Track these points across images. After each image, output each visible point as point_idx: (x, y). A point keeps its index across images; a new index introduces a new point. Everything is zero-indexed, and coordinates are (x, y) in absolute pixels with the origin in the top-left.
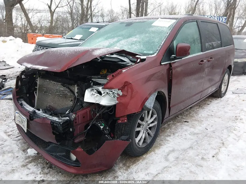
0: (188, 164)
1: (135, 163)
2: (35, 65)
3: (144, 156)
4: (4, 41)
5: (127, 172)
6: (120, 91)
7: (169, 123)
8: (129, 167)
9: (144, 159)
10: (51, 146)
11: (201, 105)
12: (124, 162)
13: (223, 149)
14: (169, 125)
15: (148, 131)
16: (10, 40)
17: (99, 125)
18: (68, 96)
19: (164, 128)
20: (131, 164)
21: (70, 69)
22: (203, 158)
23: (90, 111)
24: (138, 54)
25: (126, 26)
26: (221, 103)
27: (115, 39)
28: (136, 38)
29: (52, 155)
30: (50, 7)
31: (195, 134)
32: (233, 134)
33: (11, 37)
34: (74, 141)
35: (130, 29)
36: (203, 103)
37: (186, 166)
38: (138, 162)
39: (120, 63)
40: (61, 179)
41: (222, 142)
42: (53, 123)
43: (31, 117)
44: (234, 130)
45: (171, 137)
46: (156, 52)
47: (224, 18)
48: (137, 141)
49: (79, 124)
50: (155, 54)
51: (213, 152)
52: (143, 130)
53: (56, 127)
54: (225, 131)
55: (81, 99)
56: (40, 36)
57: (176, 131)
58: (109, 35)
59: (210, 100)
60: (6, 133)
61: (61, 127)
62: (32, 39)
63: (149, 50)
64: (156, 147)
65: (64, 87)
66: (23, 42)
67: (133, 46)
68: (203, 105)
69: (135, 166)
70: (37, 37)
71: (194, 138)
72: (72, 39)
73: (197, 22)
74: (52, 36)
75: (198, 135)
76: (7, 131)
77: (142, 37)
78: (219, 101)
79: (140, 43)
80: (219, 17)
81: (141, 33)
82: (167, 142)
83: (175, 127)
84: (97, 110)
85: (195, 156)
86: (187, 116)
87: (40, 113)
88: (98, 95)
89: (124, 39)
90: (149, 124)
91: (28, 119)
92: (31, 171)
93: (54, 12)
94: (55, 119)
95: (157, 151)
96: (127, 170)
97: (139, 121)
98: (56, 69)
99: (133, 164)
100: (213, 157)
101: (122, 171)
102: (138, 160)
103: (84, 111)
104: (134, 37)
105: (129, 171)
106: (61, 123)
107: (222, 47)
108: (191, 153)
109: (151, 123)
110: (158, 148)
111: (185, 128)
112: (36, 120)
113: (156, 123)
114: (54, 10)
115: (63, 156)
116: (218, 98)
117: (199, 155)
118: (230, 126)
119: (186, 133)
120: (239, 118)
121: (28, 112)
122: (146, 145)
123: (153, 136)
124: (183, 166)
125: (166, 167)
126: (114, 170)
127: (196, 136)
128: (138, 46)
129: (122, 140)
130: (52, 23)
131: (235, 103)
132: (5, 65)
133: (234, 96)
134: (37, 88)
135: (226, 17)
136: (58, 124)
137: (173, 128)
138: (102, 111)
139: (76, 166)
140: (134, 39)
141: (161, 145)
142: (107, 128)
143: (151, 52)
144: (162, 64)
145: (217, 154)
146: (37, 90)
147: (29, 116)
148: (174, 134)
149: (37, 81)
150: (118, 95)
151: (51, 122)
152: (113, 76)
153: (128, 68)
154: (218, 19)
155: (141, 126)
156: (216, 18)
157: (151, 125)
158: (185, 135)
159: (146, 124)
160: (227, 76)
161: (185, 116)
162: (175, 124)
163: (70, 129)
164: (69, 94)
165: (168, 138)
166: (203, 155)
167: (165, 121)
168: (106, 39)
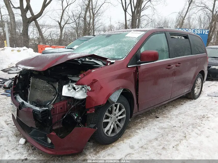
0: (149, 152)
1: (104, 149)
2: (27, 66)
3: (113, 144)
4: (19, 51)
5: (96, 156)
6: (89, 87)
7: (142, 119)
8: (98, 152)
9: (113, 147)
10: (33, 130)
11: (175, 105)
12: (95, 148)
13: (184, 141)
14: (142, 120)
15: (117, 123)
16: (24, 50)
17: (74, 115)
18: (52, 91)
19: (137, 122)
20: (101, 150)
21: (50, 69)
22: (163, 148)
23: (67, 104)
24: (108, 58)
25: (106, 37)
26: (194, 104)
27: (96, 48)
28: (111, 46)
29: (34, 138)
30: (60, 24)
31: (162, 128)
32: (197, 130)
33: (25, 48)
34: (52, 128)
35: (108, 40)
36: (178, 103)
37: (148, 153)
38: (107, 148)
39: (95, 65)
40: (41, 159)
41: (185, 135)
42: (35, 111)
43: (20, 107)
44: (199, 126)
45: (141, 130)
46: (124, 57)
47: (206, 30)
48: (105, 131)
49: (57, 114)
50: (124, 59)
51: (174, 144)
52: (111, 122)
53: (37, 114)
54: (190, 127)
55: (60, 94)
56: (48, 47)
57: (147, 126)
58: (92, 44)
59: (185, 101)
60: (6, 122)
61: (40, 115)
62: (42, 49)
63: (119, 56)
64: (126, 137)
65: (49, 84)
66: (34, 51)
67: (108, 52)
68: (177, 105)
69: (104, 151)
70: (46, 47)
71: (161, 131)
72: (71, 49)
73: (165, 33)
74: (57, 47)
75: (165, 130)
76: (7, 121)
77: (116, 46)
78: (193, 102)
79: (113, 50)
80: (202, 30)
81: (115, 42)
82: (136, 134)
83: (146, 122)
84: (72, 102)
85: (158, 146)
86: (160, 113)
87: (28, 104)
88: (74, 90)
89: (102, 47)
90: (118, 116)
91: (18, 108)
92: (19, 151)
93: (63, 28)
94: (38, 109)
95: (125, 141)
96: (96, 154)
97: (107, 113)
98: (39, 69)
99: (102, 150)
100: (174, 147)
101: (91, 155)
102: (107, 147)
103: (62, 103)
104: (110, 46)
105: (98, 155)
106: (40, 112)
107: (192, 55)
108: (155, 143)
109: (120, 116)
110: (127, 138)
111: (155, 123)
112: (23, 109)
113: (124, 116)
114: (64, 26)
115: (43, 139)
116: (193, 99)
117: (161, 145)
118: (196, 123)
119: (155, 127)
120: (207, 116)
121: (19, 103)
122: (115, 135)
123: (122, 127)
124: (145, 153)
125: (130, 154)
126: (85, 154)
127: (163, 130)
128: (112, 53)
129: (90, 128)
130: (61, 36)
131: (207, 104)
132: (17, 70)
133: (207, 98)
134: (30, 86)
135: (208, 30)
136: (38, 112)
137: (145, 122)
138: (76, 104)
139: (50, 148)
140: (109, 47)
141: (130, 136)
142: (80, 118)
143: (121, 57)
144: (129, 66)
145: (177, 145)
146: (30, 87)
147: (19, 106)
148: (144, 128)
149: (30, 80)
150: (88, 90)
151: (33, 111)
152: (84, 75)
153: (97, 69)
154: (201, 31)
155: (110, 118)
156: (199, 31)
157: (119, 118)
158: (153, 129)
159: (115, 116)
160: (200, 80)
161: (157, 113)
162: (146, 120)
163: (49, 117)
164: (52, 90)
165: (138, 131)
166: (164, 146)
167: (134, 115)
168: (89, 47)
